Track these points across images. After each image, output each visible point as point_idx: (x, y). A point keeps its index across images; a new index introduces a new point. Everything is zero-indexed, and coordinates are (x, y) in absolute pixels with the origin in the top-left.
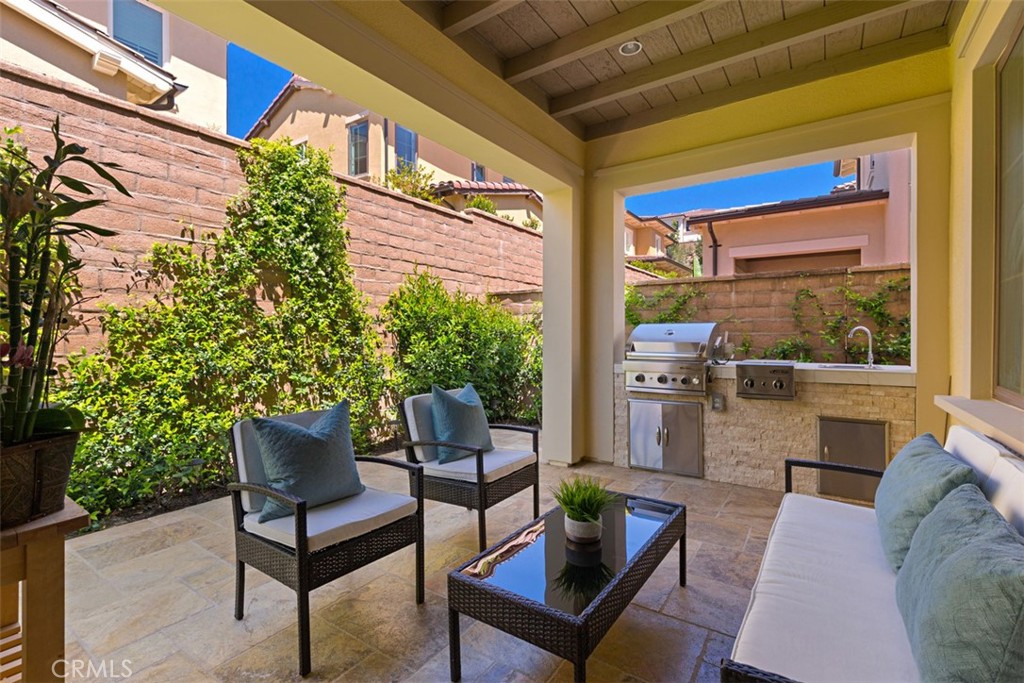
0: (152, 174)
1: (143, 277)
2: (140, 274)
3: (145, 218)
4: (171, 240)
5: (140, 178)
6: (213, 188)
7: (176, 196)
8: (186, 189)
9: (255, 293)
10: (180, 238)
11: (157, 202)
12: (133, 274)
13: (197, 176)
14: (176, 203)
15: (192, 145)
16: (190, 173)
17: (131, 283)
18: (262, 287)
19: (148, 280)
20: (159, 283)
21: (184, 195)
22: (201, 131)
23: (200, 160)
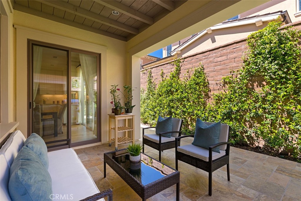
0: (224, 60)
1: (222, 86)
2: (221, 85)
3: (222, 72)
4: (228, 75)
5: (221, 62)
6: (239, 56)
7: (229, 63)
8: (232, 60)
9: (254, 85)
10: (230, 74)
11: (225, 67)
12: (219, 86)
13: (235, 55)
14: (229, 65)
15: (233, 47)
16: (233, 55)
17: (219, 88)
18: (256, 83)
19: (223, 87)
20: (225, 87)
21: (231, 62)
22: (235, 42)
23: (235, 50)
